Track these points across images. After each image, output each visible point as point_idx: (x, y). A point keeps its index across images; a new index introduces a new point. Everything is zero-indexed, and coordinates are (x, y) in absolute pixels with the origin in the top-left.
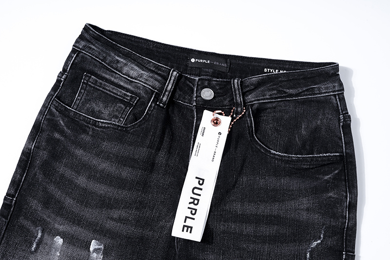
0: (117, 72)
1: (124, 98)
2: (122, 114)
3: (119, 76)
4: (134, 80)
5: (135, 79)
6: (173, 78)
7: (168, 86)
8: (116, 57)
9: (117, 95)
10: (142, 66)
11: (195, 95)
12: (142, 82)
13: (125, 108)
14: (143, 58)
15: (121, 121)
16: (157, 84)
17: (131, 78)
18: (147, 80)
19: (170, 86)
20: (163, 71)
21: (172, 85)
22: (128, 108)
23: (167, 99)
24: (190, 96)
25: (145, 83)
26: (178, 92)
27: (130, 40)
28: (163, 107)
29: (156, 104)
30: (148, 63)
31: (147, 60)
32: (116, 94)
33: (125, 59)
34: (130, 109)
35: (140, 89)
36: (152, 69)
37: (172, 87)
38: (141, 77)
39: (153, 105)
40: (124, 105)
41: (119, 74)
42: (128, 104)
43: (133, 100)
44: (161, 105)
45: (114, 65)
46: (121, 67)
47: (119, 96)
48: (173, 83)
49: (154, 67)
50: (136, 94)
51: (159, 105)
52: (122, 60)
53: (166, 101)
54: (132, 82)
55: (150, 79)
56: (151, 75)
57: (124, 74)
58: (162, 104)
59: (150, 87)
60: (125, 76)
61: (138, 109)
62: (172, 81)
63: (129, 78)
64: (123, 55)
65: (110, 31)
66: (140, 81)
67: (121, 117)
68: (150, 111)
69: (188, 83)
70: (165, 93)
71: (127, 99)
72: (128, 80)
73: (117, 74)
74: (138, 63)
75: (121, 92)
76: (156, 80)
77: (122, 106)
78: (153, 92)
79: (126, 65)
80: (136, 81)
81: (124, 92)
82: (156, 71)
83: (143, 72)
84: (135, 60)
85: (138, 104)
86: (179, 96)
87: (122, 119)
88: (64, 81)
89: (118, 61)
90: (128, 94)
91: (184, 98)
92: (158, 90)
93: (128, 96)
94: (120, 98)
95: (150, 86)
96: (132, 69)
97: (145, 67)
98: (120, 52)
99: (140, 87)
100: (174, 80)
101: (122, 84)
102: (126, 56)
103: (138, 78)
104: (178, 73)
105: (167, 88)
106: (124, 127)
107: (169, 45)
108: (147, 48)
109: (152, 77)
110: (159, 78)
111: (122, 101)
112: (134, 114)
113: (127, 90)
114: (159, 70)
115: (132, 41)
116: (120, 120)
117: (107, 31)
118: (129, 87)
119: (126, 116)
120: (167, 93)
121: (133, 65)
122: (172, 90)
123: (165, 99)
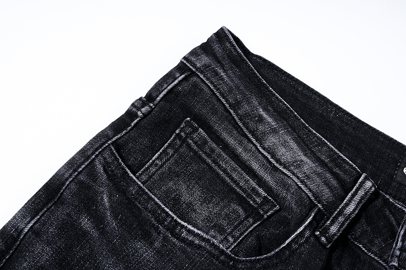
0: (254, 140)
1: (248, 195)
2: (235, 228)
3: (254, 148)
4: (281, 168)
5: (285, 167)
6: (361, 193)
7: (347, 205)
8: (261, 110)
9: (238, 185)
10: (305, 144)
11: (399, 244)
12: (298, 178)
13: (246, 218)
14: (310, 131)
15: (228, 241)
16: (326, 193)
17: (278, 161)
18: (308, 177)
19: (351, 207)
20: (345, 172)
21: (357, 207)
22: (251, 220)
23: (339, 230)
24: (385, 241)
25: (302, 182)
26: (363, 226)
27: (294, 88)
28: (324, 246)
29: (313, 234)
30: (319, 145)
31: (318, 138)
32: (235, 182)
33: (275, 120)
34: (254, 223)
35: (288, 190)
36: (323, 158)
37: (354, 210)
38: (298, 166)
39: (307, 233)
40: (245, 210)
41: (254, 145)
42: (252, 212)
43: (266, 208)
44: (323, 239)
45: (252, 125)
46: (264, 133)
47: (241, 187)
48: (358, 204)
49: (329, 156)
50: (276, 196)
51: (317, 239)
52: (270, 120)
53: (335, 235)
54: (276, 169)
55: (315, 177)
56: (319, 170)
57: (264, 149)
58: (325, 236)
59: (310, 195)
60: (266, 154)
61: (272, 230)
62: (357, 198)
63: (272, 160)
64: (275, 111)
65: (260, 58)
66: (293, 174)
67: (231, 232)
68: (296, 243)
69: (387, 213)
70: (336, 218)
71: (254, 201)
72: (270, 163)
73: (252, 143)
74: (299, 137)
75: (247, 181)
76: (327, 183)
77: (241, 211)
78: (312, 206)
79: (274, 131)
80: (284, 171)
81: (255, 185)
82: (330, 165)
83: (304, 158)
84: (294, 129)
85: (274, 218)
86: (362, 234)
87: (231, 239)
88: (142, 119)
89: (261, 120)
90: (261, 191)
91: (371, 242)
92: (323, 206)
93: (259, 195)
94: (241, 192)
95: (310, 190)
96: (285, 144)
97: (310, 149)
98: (271, 103)
99: (290, 186)
100: (362, 198)
101: (255, 166)
102: (281, 115)
103: (292, 168)
104: (373, 185)
105: (344, 208)
106: (232, 259)
107: (367, 125)
108: (322, 116)
109: (319, 175)
110: (334, 182)
111: (242, 202)
112: (258, 238)
113: (261, 182)
114: (338, 166)
115: (297, 90)
116: (226, 238)
117: (257, 56)
118: (268, 178)
119: (241, 234)
120: (341, 219)
121: (288, 138)
122: (353, 216)
123: (334, 229)
